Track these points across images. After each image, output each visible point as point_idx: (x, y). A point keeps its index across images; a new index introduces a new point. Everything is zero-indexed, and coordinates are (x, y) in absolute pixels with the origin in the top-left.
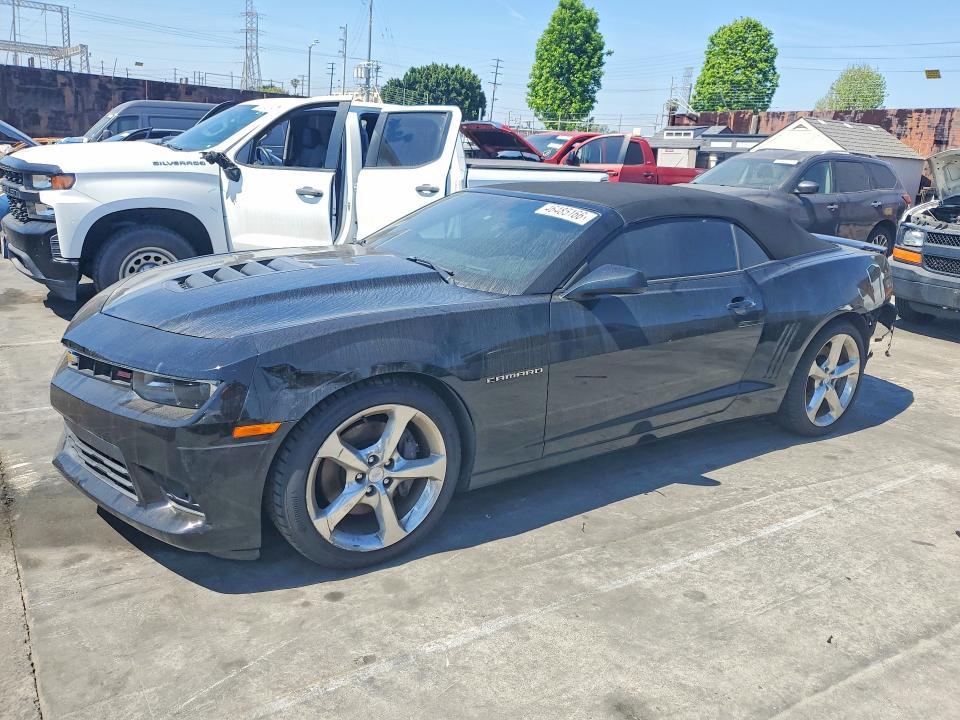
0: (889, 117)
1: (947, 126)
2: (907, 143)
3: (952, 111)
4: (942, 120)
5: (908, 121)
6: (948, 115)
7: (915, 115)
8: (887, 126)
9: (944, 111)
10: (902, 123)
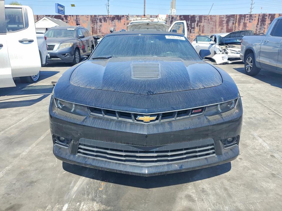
0: (62, 17)
1: (78, 20)
2: (69, 24)
3: (79, 16)
4: (77, 18)
5: (68, 18)
6: (78, 17)
7: (69, 17)
8: (62, 19)
9: (77, 16)
10: (66, 19)
